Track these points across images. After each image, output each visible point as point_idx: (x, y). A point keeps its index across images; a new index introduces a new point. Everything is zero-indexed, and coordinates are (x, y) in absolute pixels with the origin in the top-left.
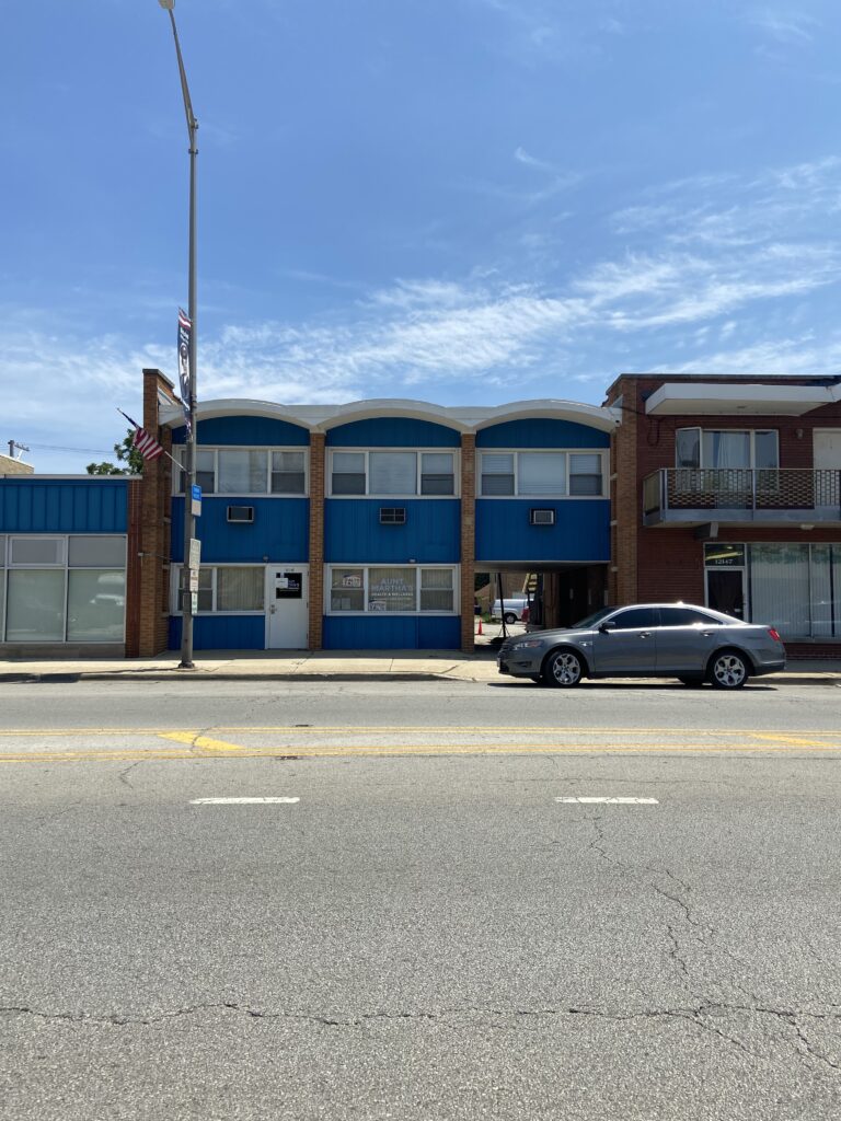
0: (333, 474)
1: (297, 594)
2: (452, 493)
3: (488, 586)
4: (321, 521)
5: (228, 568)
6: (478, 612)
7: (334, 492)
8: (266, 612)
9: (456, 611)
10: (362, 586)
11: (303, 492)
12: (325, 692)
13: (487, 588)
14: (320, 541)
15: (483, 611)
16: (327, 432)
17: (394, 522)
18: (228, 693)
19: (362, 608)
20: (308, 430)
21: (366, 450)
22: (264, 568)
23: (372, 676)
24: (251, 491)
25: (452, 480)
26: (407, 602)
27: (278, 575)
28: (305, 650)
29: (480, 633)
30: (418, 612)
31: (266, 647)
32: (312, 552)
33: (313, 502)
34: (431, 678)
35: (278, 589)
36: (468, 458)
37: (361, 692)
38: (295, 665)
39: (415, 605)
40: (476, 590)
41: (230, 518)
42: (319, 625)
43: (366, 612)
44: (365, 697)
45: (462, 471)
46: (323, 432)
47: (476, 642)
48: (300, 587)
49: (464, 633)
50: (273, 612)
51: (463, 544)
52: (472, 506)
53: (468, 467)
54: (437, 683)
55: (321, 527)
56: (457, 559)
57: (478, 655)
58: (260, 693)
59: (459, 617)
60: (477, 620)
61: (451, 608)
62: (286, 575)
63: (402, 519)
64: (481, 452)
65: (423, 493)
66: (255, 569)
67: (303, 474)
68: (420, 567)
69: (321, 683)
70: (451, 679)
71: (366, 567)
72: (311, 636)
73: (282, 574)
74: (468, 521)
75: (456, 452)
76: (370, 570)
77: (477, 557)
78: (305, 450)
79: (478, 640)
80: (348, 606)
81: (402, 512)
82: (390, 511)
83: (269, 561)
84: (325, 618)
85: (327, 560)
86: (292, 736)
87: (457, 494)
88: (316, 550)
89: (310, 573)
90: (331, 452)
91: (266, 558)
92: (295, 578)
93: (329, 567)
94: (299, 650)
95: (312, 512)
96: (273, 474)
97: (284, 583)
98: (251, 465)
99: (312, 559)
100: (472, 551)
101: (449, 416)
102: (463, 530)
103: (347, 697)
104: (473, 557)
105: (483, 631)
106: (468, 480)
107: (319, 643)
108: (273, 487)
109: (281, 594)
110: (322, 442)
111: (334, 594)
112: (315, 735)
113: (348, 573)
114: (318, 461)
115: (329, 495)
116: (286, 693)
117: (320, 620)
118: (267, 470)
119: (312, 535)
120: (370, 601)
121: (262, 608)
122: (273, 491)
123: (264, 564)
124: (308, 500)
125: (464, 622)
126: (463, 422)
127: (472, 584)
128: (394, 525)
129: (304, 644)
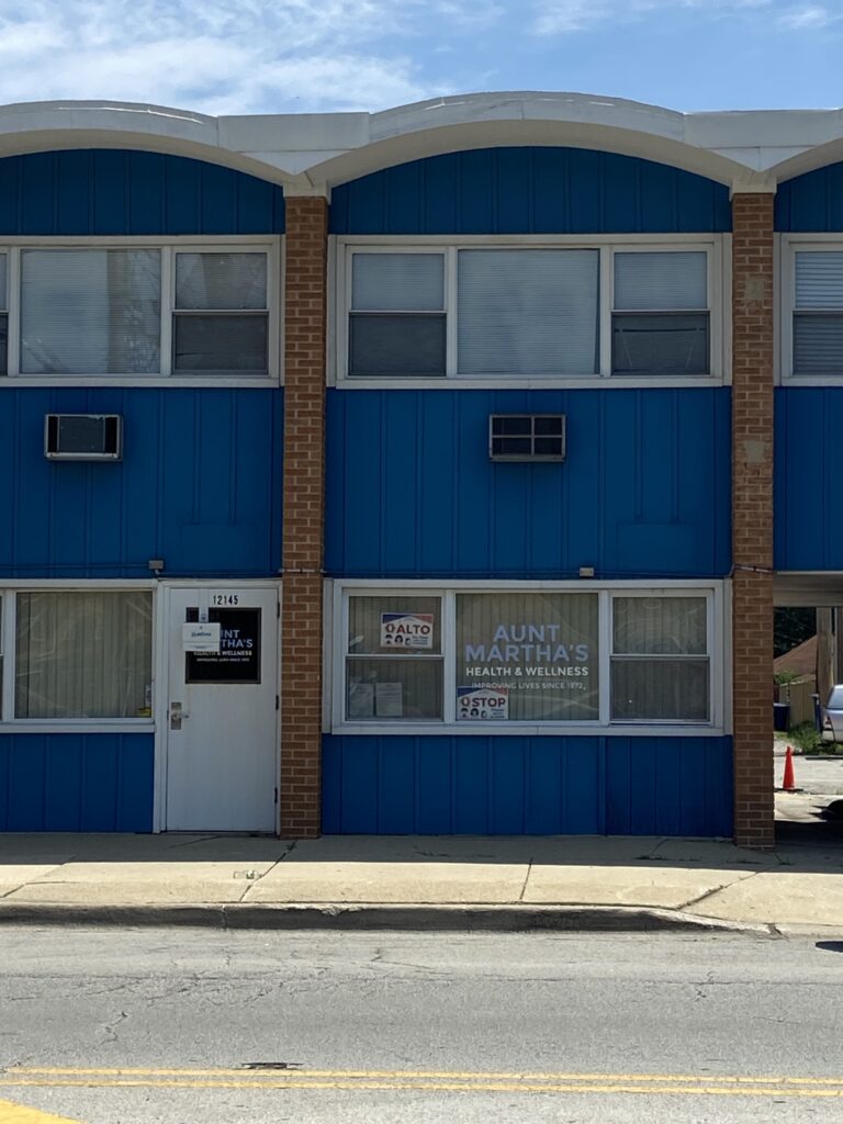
0: (352, 316)
1: (247, 671)
2: (705, 369)
3: (815, 638)
4: (315, 455)
5: (48, 594)
6: (782, 721)
7: (354, 370)
8: (159, 724)
9: (719, 722)
10: (437, 647)
11: (262, 368)
12: (333, 963)
13: (805, 651)
14: (313, 512)
15: (796, 718)
16: (335, 191)
17: (533, 458)
18: (51, 963)
19: (437, 713)
20: (277, 189)
21: (447, 245)
22: (149, 595)
23: (470, 913)
24: (113, 369)
25: (706, 330)
26: (571, 693)
27: (192, 615)
28: (273, 835)
29: (788, 786)
30: (603, 725)
31: (156, 829)
32: (290, 547)
33: (292, 400)
34: (645, 922)
35: (191, 656)
36: (751, 265)
37: (440, 964)
38: (242, 882)
39: (595, 701)
40: (778, 653)
41: (52, 448)
42: (313, 763)
43: (451, 723)
44: (452, 981)
45: (736, 303)
46: (323, 192)
47: (778, 815)
48: (256, 649)
49: (742, 789)
50: (176, 723)
51: (737, 521)
52: (766, 408)
53: (753, 290)
54: (664, 939)
55: (315, 472)
56: (720, 565)
57: (784, 857)
58: (142, 963)
59: (727, 741)
60: (781, 746)
61: (703, 714)
62: (216, 615)
63: (554, 447)
64: (791, 246)
65: (615, 371)
66: (122, 595)
67: (265, 317)
68: (609, 590)
69: (321, 934)
70: (705, 928)
71: (447, 590)
72: (286, 799)
73: (203, 612)
74: (754, 451)
75: (716, 248)
76: (460, 598)
77: (781, 562)
78: (271, 246)
79: (788, 807)
80: (398, 708)
81: (555, 426)
82: (523, 425)
83: (165, 573)
84: (328, 740)
85: (334, 567)
86: (238, 1098)
87: (721, 372)
88: (302, 541)
89: (286, 608)
90: (345, 250)
91: (156, 564)
92: (241, 622)
93: (339, 591)
94: (254, 834)
95: (291, 429)
96: (176, 318)
97: (209, 639)
98: (113, 296)
99: (290, 565)
100: (765, 541)
101: (692, 139)
102: (739, 480)
103: (399, 979)
104: (770, 563)
105: (797, 782)
106: (752, 329)
107: (312, 814)
108: (176, 355)
109: (200, 669)
110: (318, 221)
111: (352, 667)
112: (306, 1095)
113: (394, 609)
114: (307, 280)
115: (340, 377)
116: (219, 964)
117: (313, 746)
118: (157, 305)
119: (290, 497)
120: (460, 692)
121: (144, 709)
122: (177, 368)
123: (153, 582)
124: (277, 394)
125: (742, 756)
126: (716, 152)
127: (767, 643)
128: (533, 463)
129: (266, 816)
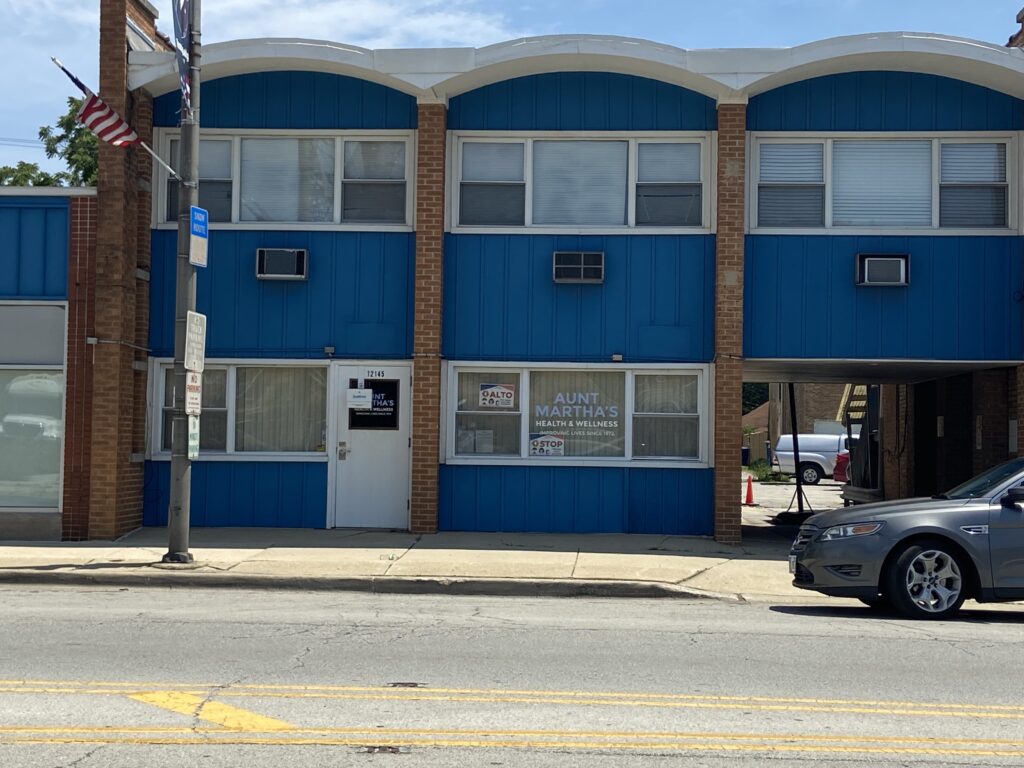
0: (462, 185)
1: (389, 422)
2: (698, 223)
3: (767, 403)
4: (436, 277)
5: (256, 369)
6: (746, 459)
7: (463, 221)
8: (330, 455)
9: (705, 460)
10: (517, 407)
11: (402, 220)
12: (446, 616)
13: (761, 411)
14: (434, 315)
15: (754, 457)
16: (451, 100)
17: (583, 281)
18: (258, 615)
19: (516, 451)
20: (413, 99)
21: (526, 137)
22: (324, 370)
23: (538, 585)
24: (301, 219)
25: (699, 196)
26: (605, 439)
27: (354, 384)
28: (406, 531)
29: (749, 503)
30: (627, 461)
31: (328, 527)
32: (419, 339)
33: (421, 242)
34: (655, 592)
35: (352, 412)
36: (731, 152)
37: (519, 619)
38: (385, 562)
39: (622, 444)
40: (744, 413)
41: (261, 271)
42: (432, 483)
43: (525, 458)
44: (526, 630)
45: (720, 178)
46: (443, 101)
47: (744, 522)
48: (396, 407)
49: (720, 504)
50: (342, 456)
51: (719, 325)
52: (738, 248)
53: (731, 169)
54: (668, 603)
55: (436, 289)
56: (705, 351)
57: (748, 549)
58: (320, 615)
59: (711, 471)
60: (745, 475)
61: (694, 453)
62: (369, 384)
63: (597, 274)
64: (756, 140)
65: (638, 223)
66: (307, 370)
67: (403, 185)
68: (631, 369)
69: (438, 598)
70: (696, 597)
71: (524, 369)
72: (415, 506)
73: (361, 382)
74: (731, 278)
75: (707, 142)
76: (533, 375)
77: (747, 353)
78: (408, 137)
79: (751, 516)
80: (489, 447)
81: (597, 259)
82: (575, 259)
83: (335, 356)
84: (443, 468)
85: (448, 353)
86: (385, 706)
87: (709, 225)
88: (427, 335)
89: (416, 380)
90: (458, 141)
91: (329, 350)
92: (386, 389)
93: (452, 369)
94: (393, 531)
95: (420, 260)
96: (344, 185)
97: (365, 400)
98: (302, 169)
99: (419, 351)
100: (737, 338)
101: (691, 67)
102: (721, 297)
103: (491, 629)
104: (741, 353)
105: (755, 501)
106: (731, 196)
107: (432, 517)
108: (344, 209)
109: (358, 420)
110: (440, 121)
111: (461, 421)
112: (431, 705)
113: (489, 381)
114: (432, 160)
115: (454, 226)
116: (370, 617)
117: (433, 472)
118: (331, 177)
119: (420, 306)
120: (532, 437)
121: (320, 446)
122: (344, 218)
123: (327, 362)
124: (411, 236)
125: (720, 482)
126: (709, 76)
127: (737, 406)
128: (582, 285)
129: (402, 520)
